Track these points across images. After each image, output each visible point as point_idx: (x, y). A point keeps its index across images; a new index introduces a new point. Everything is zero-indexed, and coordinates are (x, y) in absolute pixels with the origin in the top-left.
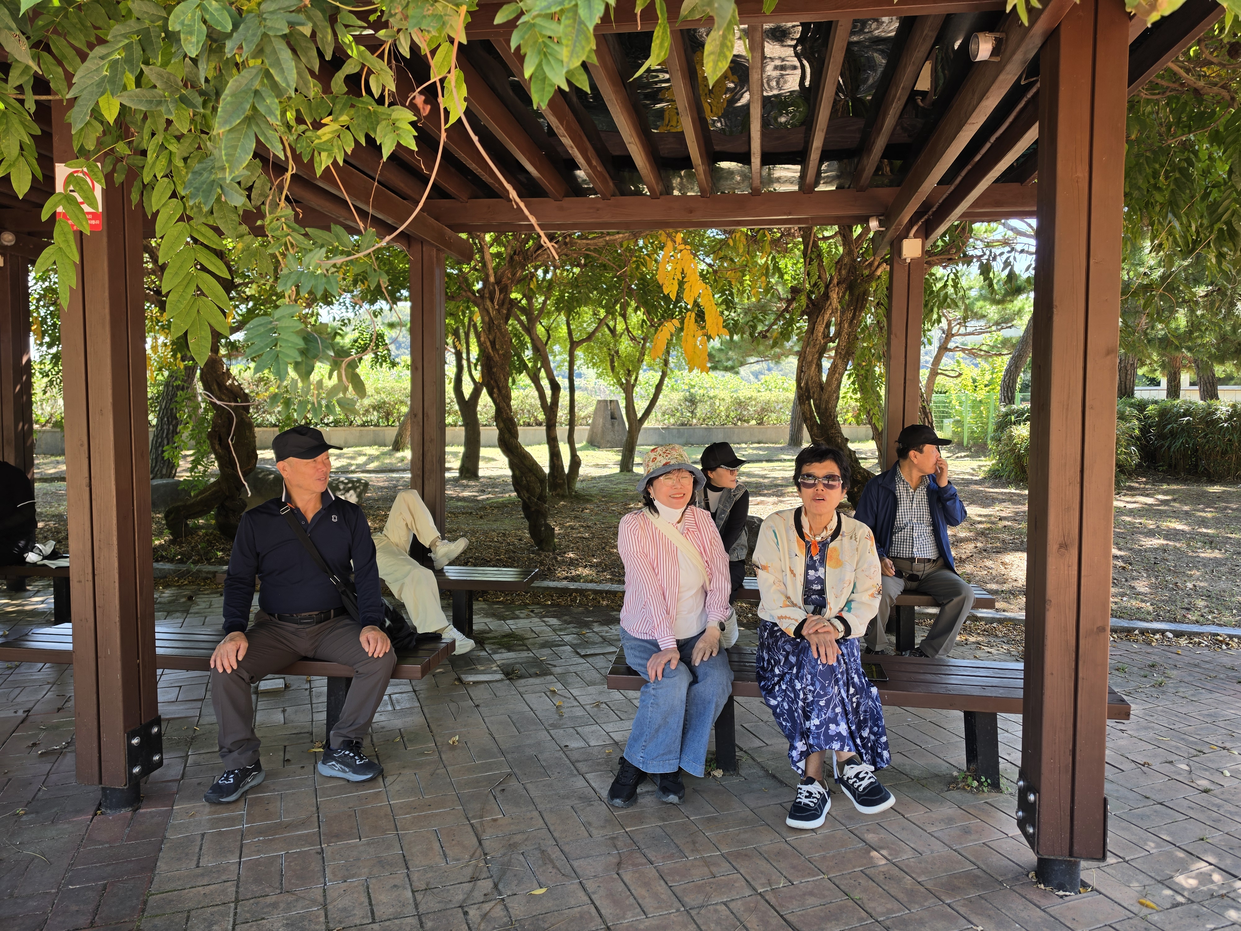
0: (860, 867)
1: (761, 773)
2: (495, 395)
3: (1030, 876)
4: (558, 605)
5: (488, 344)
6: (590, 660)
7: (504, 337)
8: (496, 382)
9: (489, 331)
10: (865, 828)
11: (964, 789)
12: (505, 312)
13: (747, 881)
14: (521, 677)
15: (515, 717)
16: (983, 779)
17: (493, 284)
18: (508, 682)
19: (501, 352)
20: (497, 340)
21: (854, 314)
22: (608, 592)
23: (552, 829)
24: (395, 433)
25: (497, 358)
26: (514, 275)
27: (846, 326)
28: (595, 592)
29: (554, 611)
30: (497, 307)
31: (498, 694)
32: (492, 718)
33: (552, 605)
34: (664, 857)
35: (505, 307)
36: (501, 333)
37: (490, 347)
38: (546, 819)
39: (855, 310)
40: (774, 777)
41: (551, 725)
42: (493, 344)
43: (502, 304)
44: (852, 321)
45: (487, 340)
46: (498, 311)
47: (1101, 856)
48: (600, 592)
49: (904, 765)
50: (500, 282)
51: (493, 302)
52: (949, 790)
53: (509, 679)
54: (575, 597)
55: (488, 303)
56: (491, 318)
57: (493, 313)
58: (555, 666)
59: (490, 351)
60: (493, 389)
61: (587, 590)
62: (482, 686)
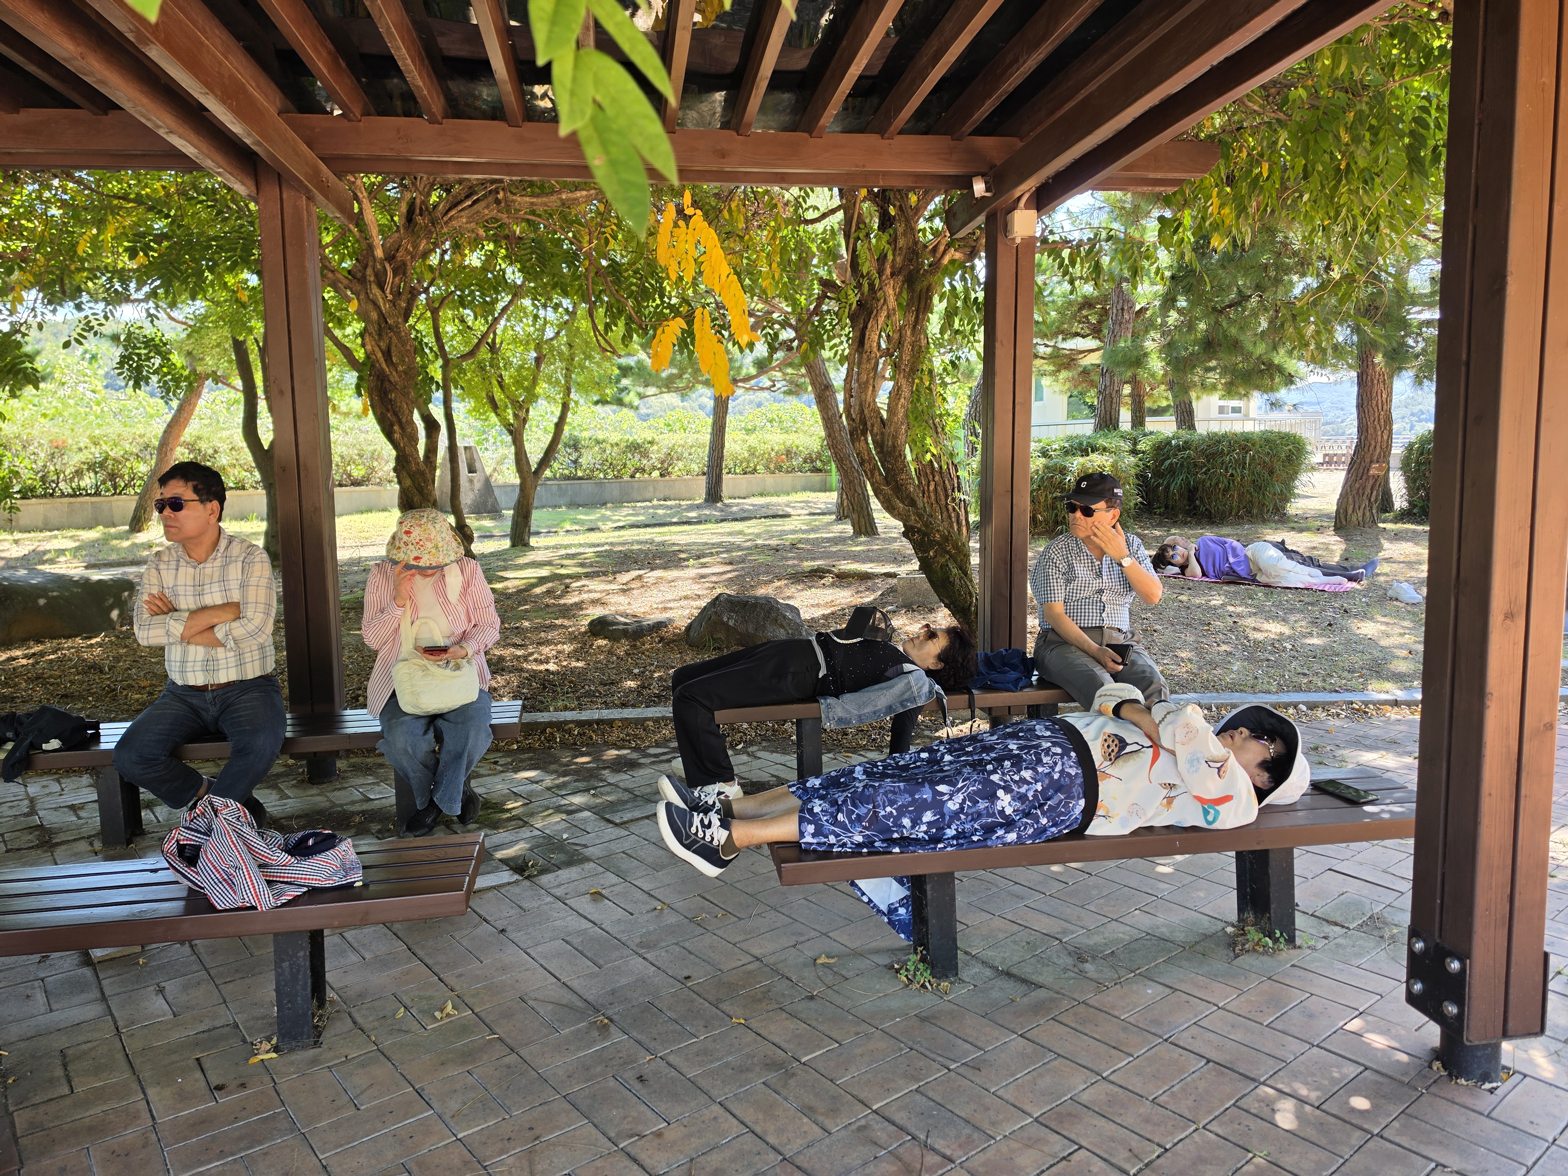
0: (1229, 1099)
1: (988, 972)
2: (397, 436)
3: (1435, 1068)
4: (530, 749)
5: (379, 355)
6: (633, 828)
7: (404, 344)
8: (395, 414)
9: (380, 335)
10: (1185, 1034)
11: (1254, 950)
12: (404, 305)
13: (1105, 1160)
14: (543, 871)
15: (576, 941)
16: (1278, 935)
17: (382, 262)
18: (527, 883)
19: (400, 368)
20: (393, 349)
21: (917, 317)
22: (599, 722)
23: (758, 1129)
24: (133, 505)
25: (395, 377)
26: (416, 246)
27: (909, 333)
28: (580, 724)
29: (531, 759)
30: (390, 297)
31: (525, 905)
32: (540, 949)
33: (520, 750)
34: (960, 1146)
35: (404, 297)
36: (399, 338)
37: (382, 360)
38: (737, 1112)
39: (918, 311)
40: (1008, 974)
41: (641, 945)
42: (387, 354)
43: (397, 294)
44: (914, 327)
45: (377, 349)
46: (393, 303)
47: (1538, 1029)
48: (589, 723)
49: (1158, 927)
50: (394, 257)
51: (382, 289)
52: (1237, 956)
53: (528, 878)
54: (551, 734)
55: (376, 290)
56: (381, 314)
57: (385, 307)
58: (586, 846)
59: (384, 366)
60: (392, 425)
61: (566, 722)
62: (490, 894)
